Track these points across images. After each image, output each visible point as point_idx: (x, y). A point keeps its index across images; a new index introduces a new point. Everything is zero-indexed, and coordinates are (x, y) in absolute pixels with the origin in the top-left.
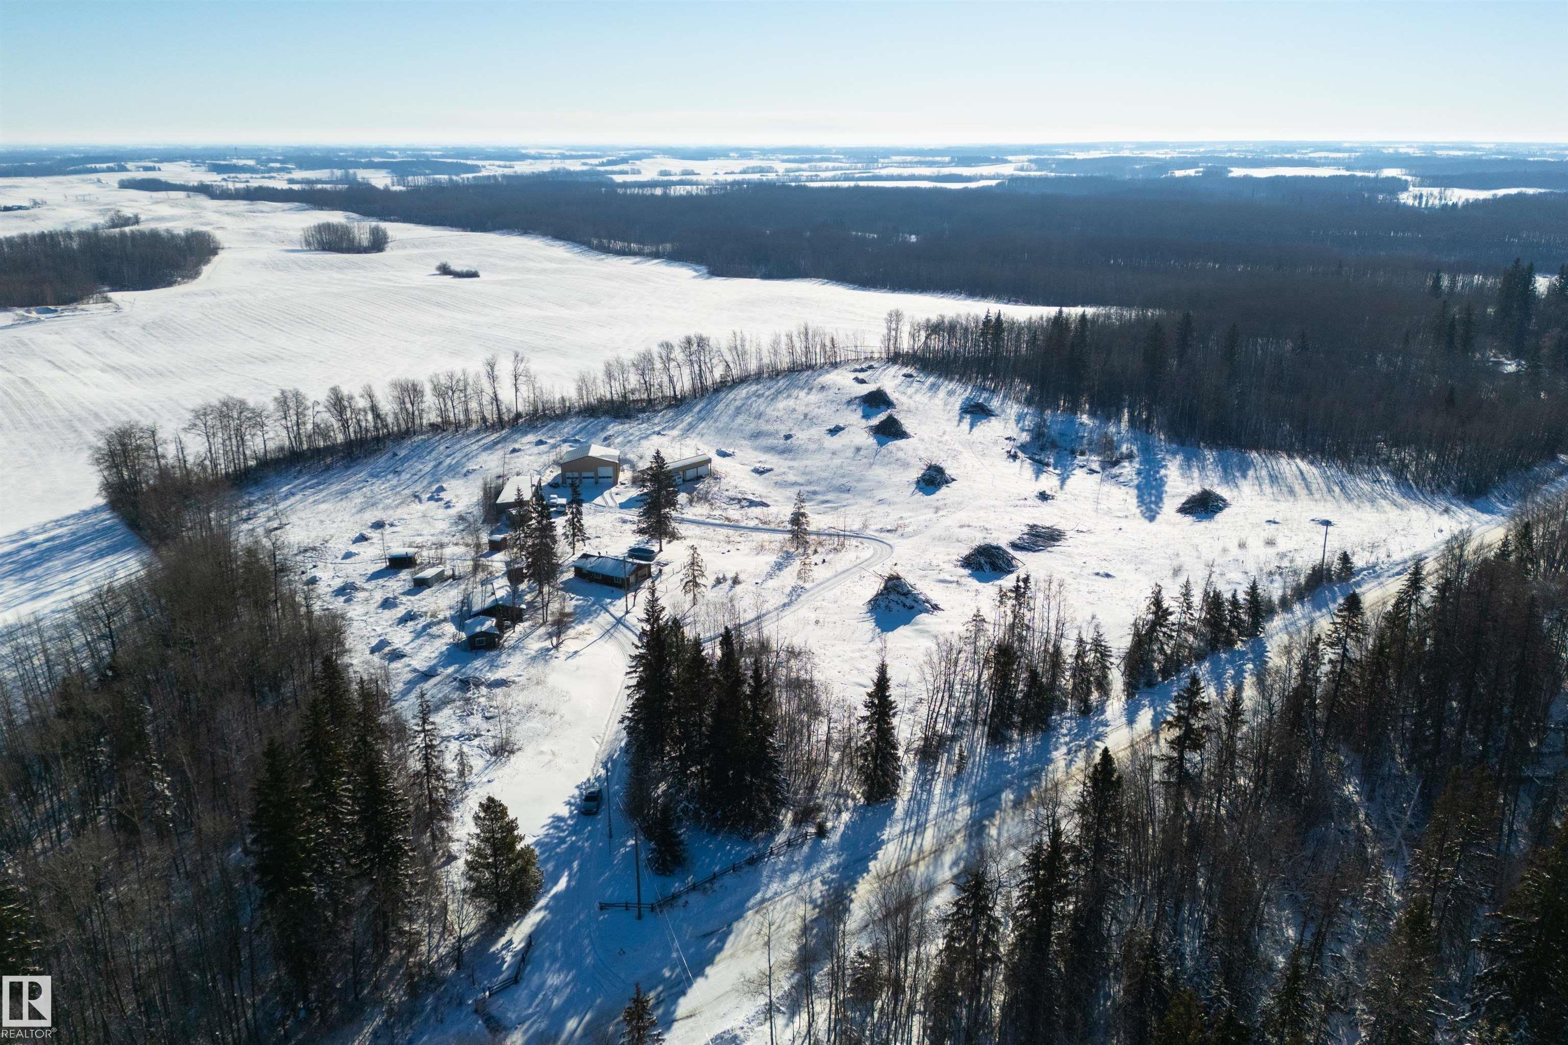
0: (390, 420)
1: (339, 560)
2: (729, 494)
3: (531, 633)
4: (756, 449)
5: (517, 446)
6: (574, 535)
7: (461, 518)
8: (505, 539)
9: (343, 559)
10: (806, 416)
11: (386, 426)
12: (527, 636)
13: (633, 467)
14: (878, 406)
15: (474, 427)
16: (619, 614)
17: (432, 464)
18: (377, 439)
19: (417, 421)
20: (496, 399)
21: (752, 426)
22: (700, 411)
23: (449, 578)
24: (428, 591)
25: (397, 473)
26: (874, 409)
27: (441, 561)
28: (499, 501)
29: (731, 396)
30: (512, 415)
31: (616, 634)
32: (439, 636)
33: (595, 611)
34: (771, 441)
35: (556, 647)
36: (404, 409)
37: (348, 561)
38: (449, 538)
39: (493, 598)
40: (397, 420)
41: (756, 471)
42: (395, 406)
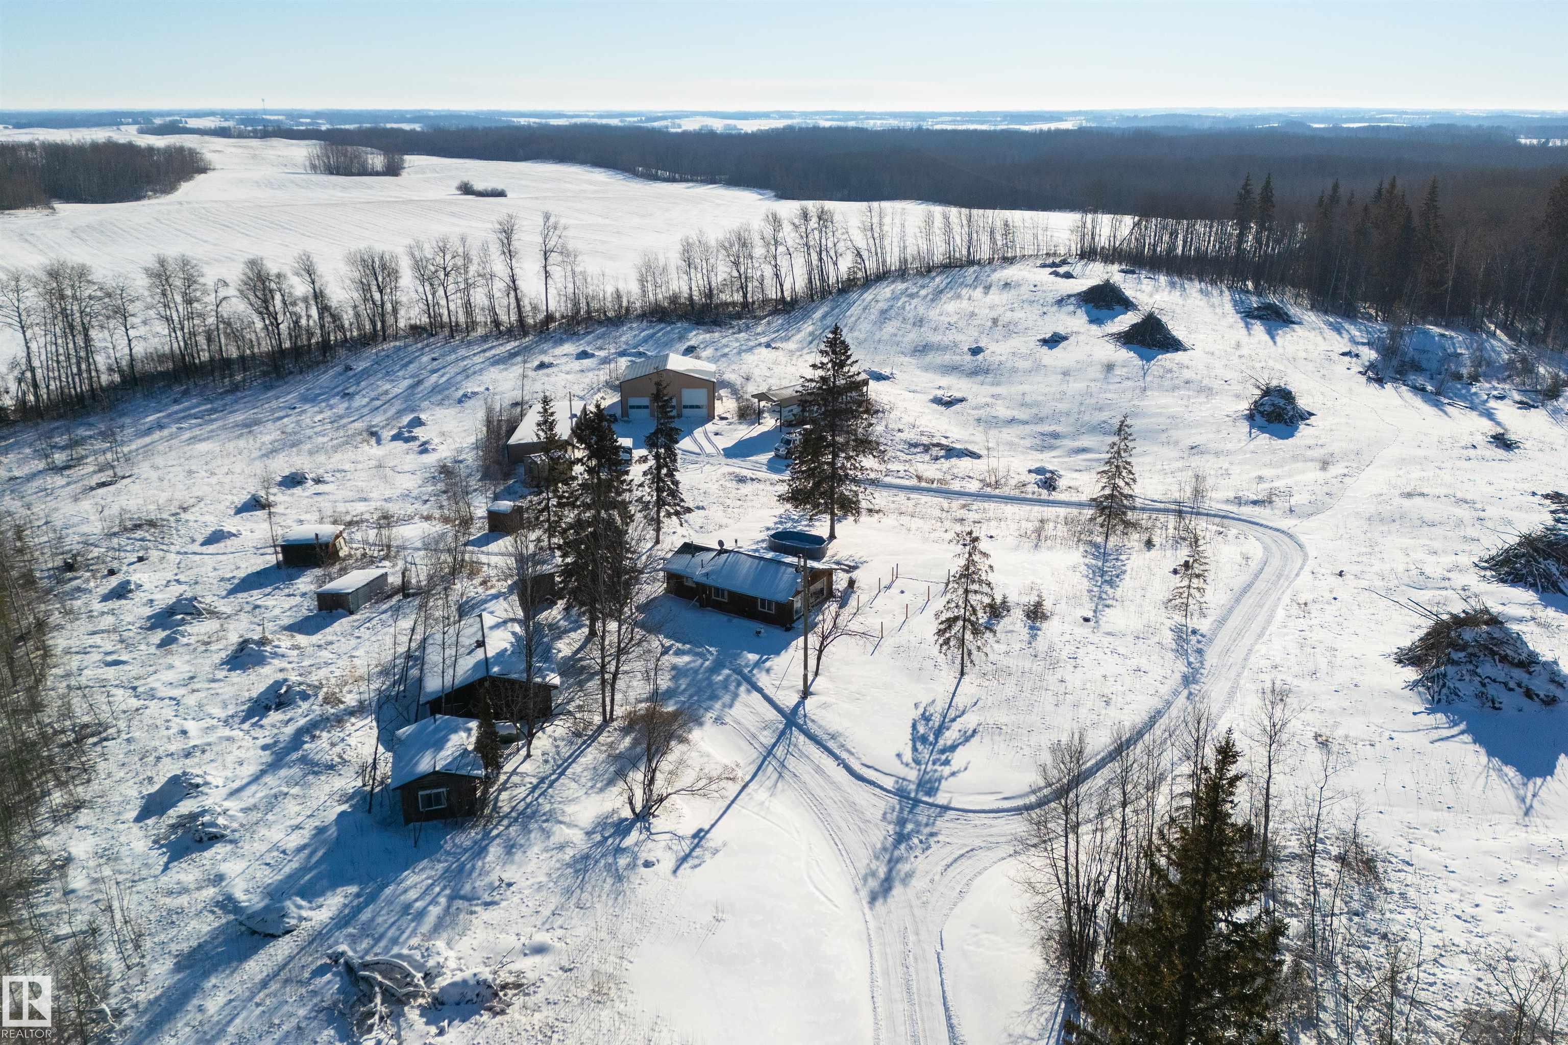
0: (348, 318)
1: (196, 547)
2: (906, 435)
3: (573, 758)
4: (926, 368)
5: (546, 359)
6: (660, 503)
7: (446, 471)
8: (519, 510)
9: (202, 545)
10: (995, 321)
11: (341, 328)
12: (562, 768)
13: (735, 392)
14: (1109, 307)
15: (480, 331)
16: (789, 699)
17: (407, 383)
18: (325, 347)
19: (390, 320)
20: (513, 286)
21: (912, 337)
22: (824, 317)
23: (395, 592)
24: (343, 624)
25: (346, 396)
26: (1105, 312)
27: (389, 551)
28: (513, 441)
29: (868, 296)
30: (541, 316)
31: (791, 763)
32: (331, 767)
33: (725, 685)
34: (948, 358)
35: (643, 816)
36: (367, 298)
37: (211, 549)
38: (418, 505)
39: (479, 654)
40: (357, 315)
41: (938, 401)
42: (356, 295)
